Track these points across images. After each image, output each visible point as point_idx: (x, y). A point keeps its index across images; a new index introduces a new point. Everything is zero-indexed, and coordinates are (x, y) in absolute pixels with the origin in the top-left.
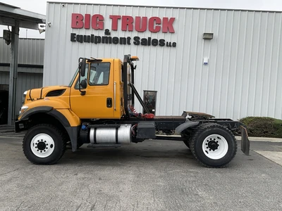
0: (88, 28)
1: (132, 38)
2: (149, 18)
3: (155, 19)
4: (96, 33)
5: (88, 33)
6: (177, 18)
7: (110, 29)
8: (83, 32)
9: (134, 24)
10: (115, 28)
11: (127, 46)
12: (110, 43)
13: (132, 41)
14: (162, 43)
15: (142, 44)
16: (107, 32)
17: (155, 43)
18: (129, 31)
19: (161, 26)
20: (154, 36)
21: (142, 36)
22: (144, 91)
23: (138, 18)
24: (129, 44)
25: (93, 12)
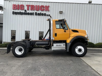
0: (18, 9)
1: (34, 13)
2: (40, 6)
3: (42, 6)
4: (22, 11)
5: (19, 11)
6: (50, 6)
7: (26, 10)
8: (17, 11)
9: (35, 8)
10: (28, 9)
12: (27, 15)
16: (25, 11)
17: (42, 14)
19: (45, 9)
21: (38, 12)
22: (39, 32)
23: (36, 6)
25: (20, 4)
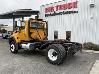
3: (70, 4)
7: (55, 11)
8: (48, 13)
9: (63, 7)
11: (61, 15)
12: (56, 15)
14: (73, 12)
15: (66, 14)
18: (61, 10)
19: (72, 6)
20: (70, 10)
24: (61, 14)
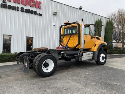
9: (21, 0)
10: (9, 0)
12: (6, 8)
13: (20, 9)
15: (25, 12)
16: (4, 1)
18: (18, 3)
19: (35, 4)
20: (31, 9)
21: (25, 7)
22: (27, 37)
